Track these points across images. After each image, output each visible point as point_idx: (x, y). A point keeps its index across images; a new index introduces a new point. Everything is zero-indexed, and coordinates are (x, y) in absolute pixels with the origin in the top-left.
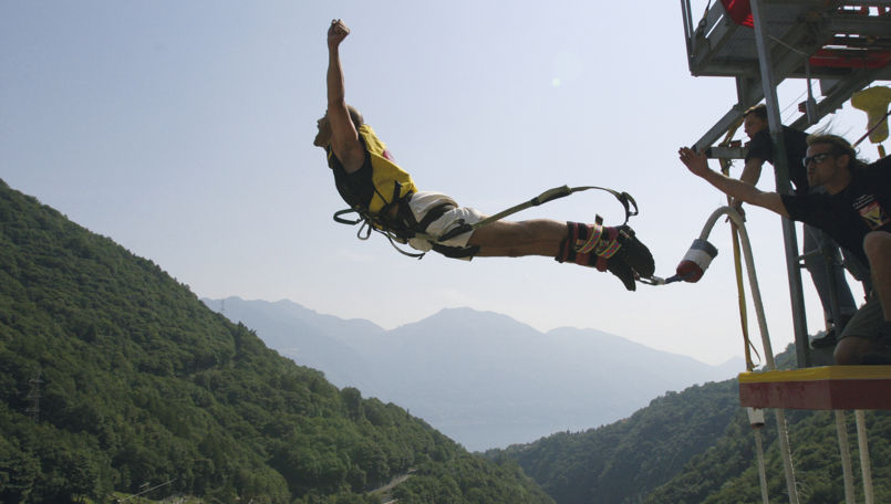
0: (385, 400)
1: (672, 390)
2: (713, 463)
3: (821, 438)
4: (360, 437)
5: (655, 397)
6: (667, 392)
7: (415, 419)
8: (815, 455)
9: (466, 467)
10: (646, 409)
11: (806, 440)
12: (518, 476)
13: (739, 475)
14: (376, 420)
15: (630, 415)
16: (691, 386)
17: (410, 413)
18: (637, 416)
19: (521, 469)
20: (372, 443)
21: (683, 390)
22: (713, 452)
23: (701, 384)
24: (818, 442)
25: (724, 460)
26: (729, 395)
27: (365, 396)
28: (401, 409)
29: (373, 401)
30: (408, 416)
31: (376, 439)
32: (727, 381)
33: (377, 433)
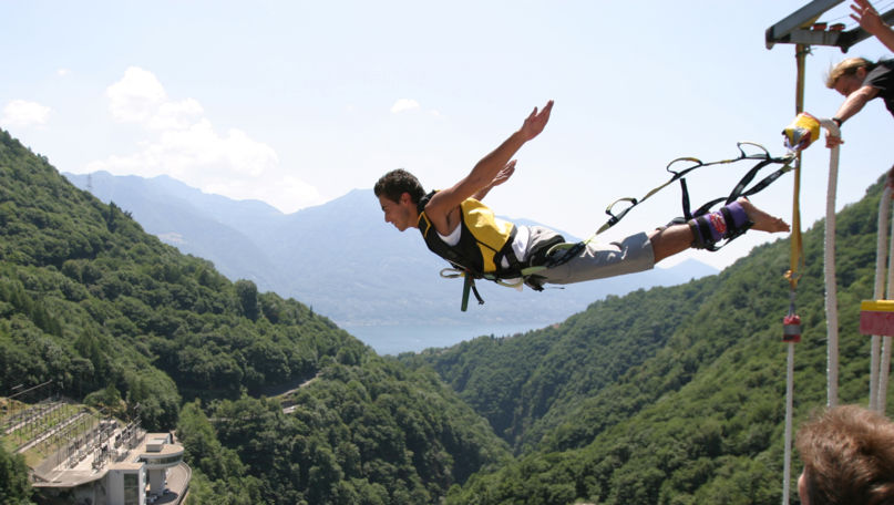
0: (285, 296)
1: (614, 293)
2: (651, 376)
3: (774, 354)
4: (258, 336)
5: (593, 301)
6: (608, 296)
7: (320, 317)
8: (766, 372)
9: (377, 372)
10: (582, 313)
11: (757, 355)
12: (434, 383)
13: (677, 390)
14: (274, 318)
15: (562, 320)
16: (636, 289)
17: (314, 311)
18: (572, 321)
19: (437, 375)
20: (271, 343)
21: (626, 294)
22: (654, 363)
23: (647, 288)
24: (771, 357)
25: (665, 371)
26: (678, 302)
27: (262, 290)
28: (303, 306)
29: (271, 295)
30: (311, 314)
31: (275, 339)
32: (678, 287)
33: (276, 332)
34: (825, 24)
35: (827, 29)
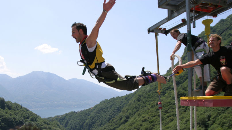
0: (13, 102)
1: (106, 99)
2: (117, 120)
3: (148, 113)
4: (5, 114)
5: (101, 101)
6: (105, 100)
7: (24, 108)
8: (146, 118)
9: (41, 123)
10: (98, 104)
11: (144, 113)
12: (58, 125)
13: (124, 124)
14: (10, 108)
15: (93, 106)
16: (112, 97)
17: (22, 106)
18: (96, 106)
19: (59, 123)
20: (9, 116)
21: (110, 99)
22: (118, 117)
23: (115, 97)
24: (147, 114)
25: (121, 119)
26: (123, 100)
27: (6, 100)
28: (19, 105)
29: (9, 102)
30: (21, 107)
31: (10, 115)
32: (123, 96)
33: (11, 113)
34: (161, 28)
35: (162, 29)
